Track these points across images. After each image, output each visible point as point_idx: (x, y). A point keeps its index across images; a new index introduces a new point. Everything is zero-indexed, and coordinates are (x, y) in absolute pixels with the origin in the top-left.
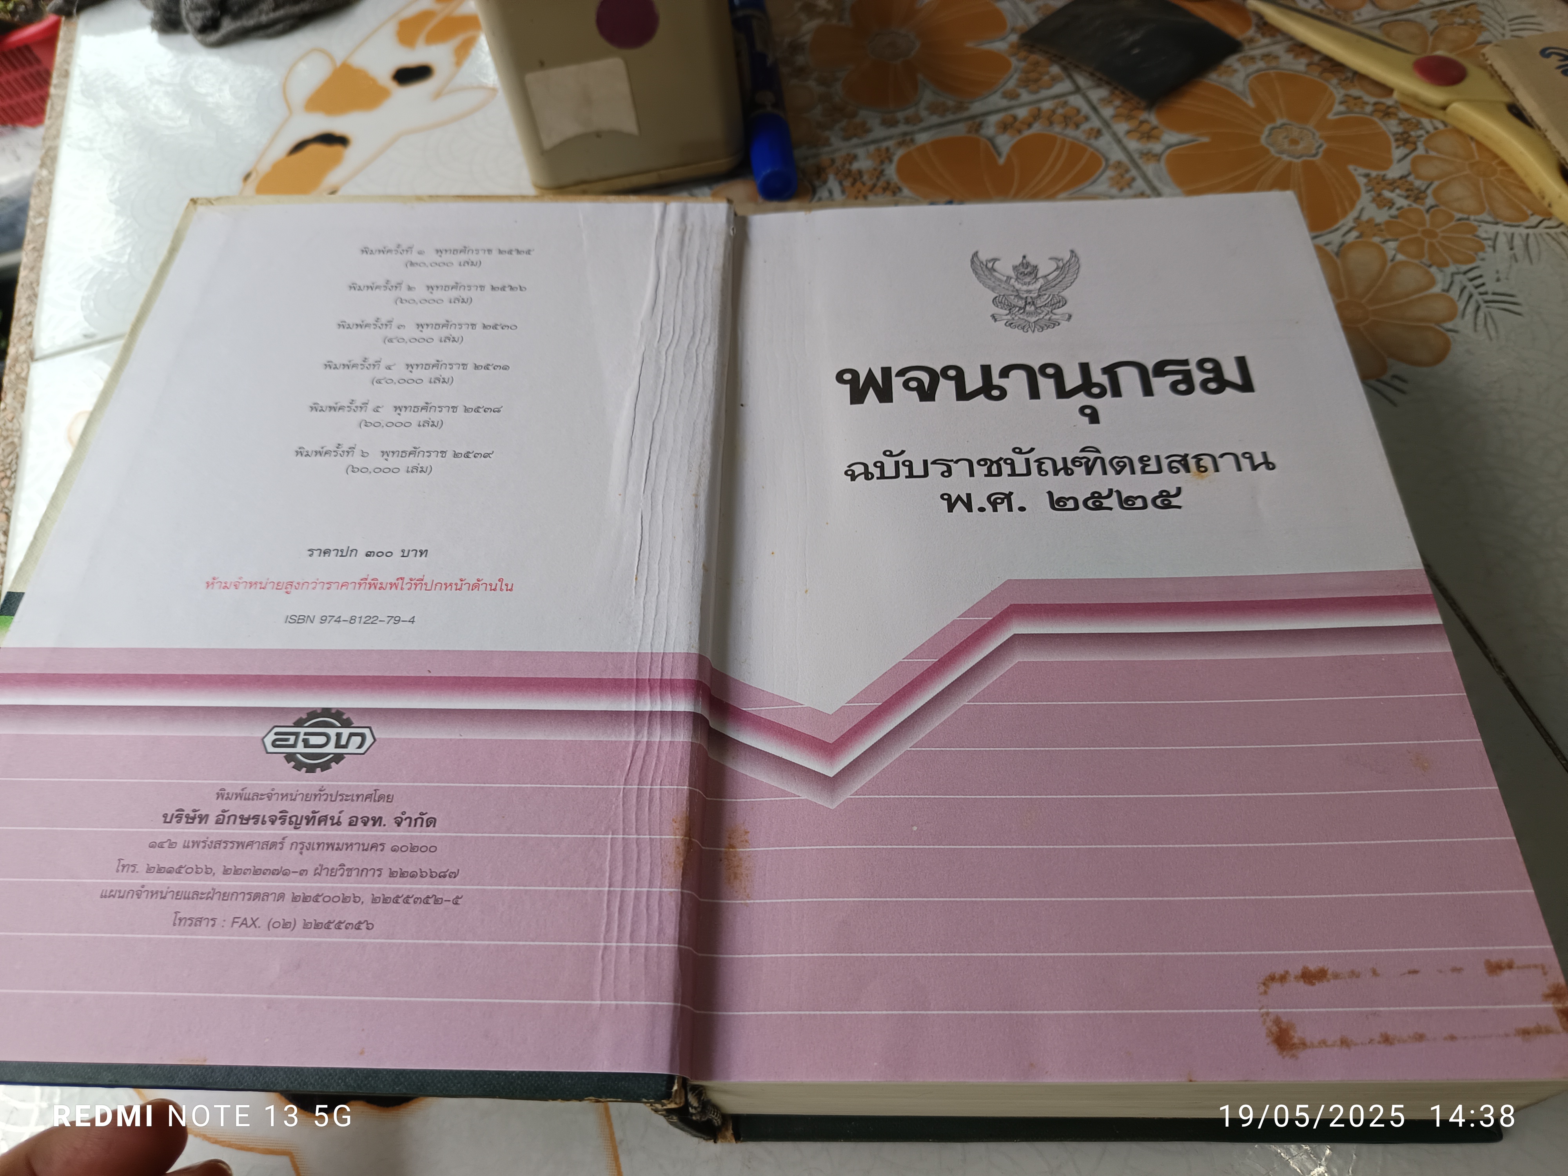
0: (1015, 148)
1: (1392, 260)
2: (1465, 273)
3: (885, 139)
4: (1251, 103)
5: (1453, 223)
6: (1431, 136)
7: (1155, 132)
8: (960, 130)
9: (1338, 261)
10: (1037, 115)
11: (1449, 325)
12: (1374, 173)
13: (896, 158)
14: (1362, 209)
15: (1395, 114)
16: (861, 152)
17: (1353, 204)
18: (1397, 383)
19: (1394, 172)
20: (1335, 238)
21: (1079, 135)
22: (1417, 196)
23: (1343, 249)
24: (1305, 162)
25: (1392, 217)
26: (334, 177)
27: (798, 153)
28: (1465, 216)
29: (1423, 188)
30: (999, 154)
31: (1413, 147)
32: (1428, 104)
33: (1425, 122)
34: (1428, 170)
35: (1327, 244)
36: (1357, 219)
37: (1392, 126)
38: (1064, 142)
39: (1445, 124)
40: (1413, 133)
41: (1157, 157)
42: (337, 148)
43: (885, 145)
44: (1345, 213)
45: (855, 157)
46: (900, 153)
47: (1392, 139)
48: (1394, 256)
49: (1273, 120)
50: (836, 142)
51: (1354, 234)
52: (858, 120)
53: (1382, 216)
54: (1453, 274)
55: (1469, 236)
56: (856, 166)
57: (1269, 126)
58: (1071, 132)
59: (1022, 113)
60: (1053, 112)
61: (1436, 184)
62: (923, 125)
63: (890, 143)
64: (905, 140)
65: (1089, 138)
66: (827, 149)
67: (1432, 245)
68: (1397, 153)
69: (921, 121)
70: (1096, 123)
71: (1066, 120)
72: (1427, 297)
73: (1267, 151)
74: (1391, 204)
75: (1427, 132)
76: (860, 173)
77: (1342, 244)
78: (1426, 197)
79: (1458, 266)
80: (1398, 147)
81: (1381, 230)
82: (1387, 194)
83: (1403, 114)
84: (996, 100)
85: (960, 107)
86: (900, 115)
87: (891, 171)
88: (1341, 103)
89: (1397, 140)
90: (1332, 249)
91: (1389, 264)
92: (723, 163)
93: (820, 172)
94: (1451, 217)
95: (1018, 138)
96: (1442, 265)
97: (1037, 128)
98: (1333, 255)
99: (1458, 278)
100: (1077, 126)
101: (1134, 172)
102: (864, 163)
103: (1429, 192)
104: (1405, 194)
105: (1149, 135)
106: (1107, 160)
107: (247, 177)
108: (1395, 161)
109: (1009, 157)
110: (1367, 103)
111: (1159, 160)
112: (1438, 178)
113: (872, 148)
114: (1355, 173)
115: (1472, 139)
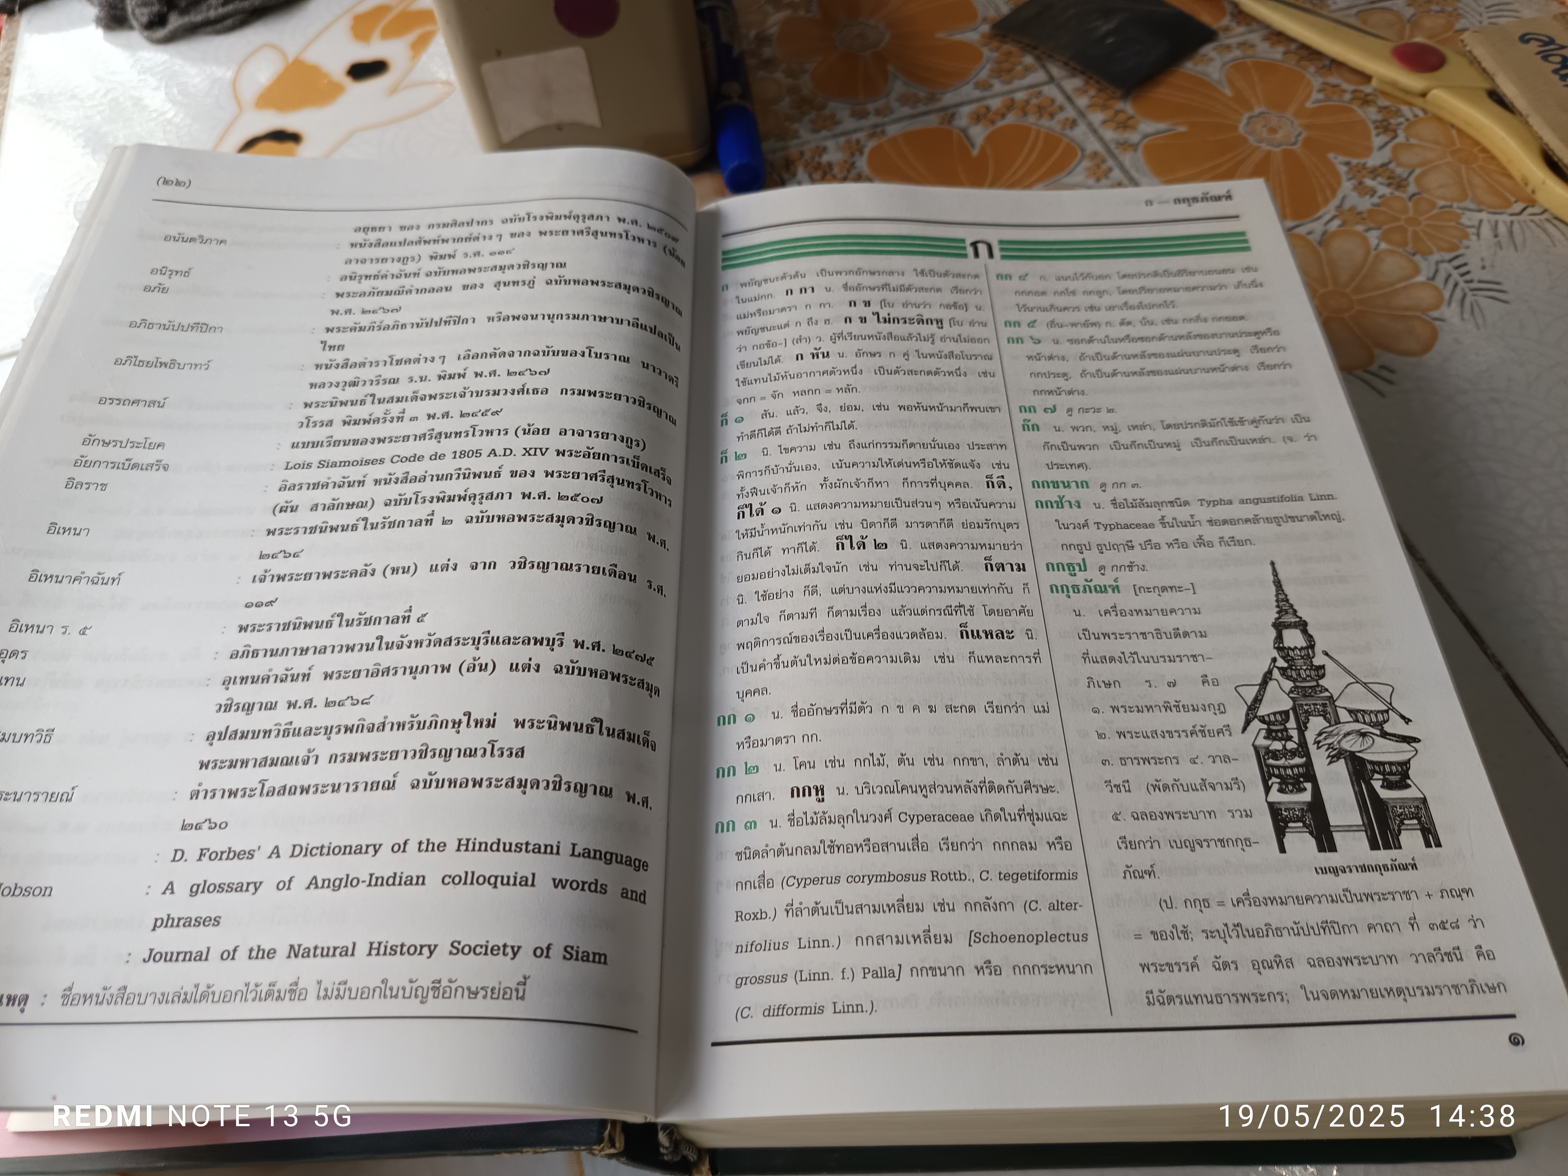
0: (989, 139)
1: (1376, 249)
2: (1450, 261)
3: (855, 131)
4: (1228, 92)
5: (1436, 211)
6: (1410, 125)
7: (1131, 122)
8: (932, 121)
9: (1321, 250)
10: (1010, 106)
11: (1435, 314)
12: (1354, 161)
13: (867, 151)
14: (1344, 198)
15: (1374, 102)
16: (830, 144)
17: (1334, 193)
18: (1385, 373)
19: (1374, 160)
20: (1317, 227)
21: (1054, 125)
22: (1399, 184)
23: (1325, 239)
24: (1284, 151)
25: (1374, 205)
27: (767, 145)
28: (1448, 203)
29: (1405, 175)
30: (973, 146)
31: (1393, 134)
32: (1407, 91)
33: (1405, 109)
34: (1408, 157)
35: (1310, 233)
36: (1339, 207)
37: (1371, 114)
38: (1038, 133)
39: (1425, 111)
40: (1392, 121)
41: (1134, 147)
42: (289, 145)
43: (855, 136)
44: (1327, 201)
45: (824, 150)
46: (871, 144)
47: (1371, 126)
48: (1378, 245)
49: (1250, 108)
50: (805, 133)
51: (1336, 223)
52: (826, 112)
53: (1365, 204)
54: (1437, 263)
55: (1453, 224)
56: (825, 159)
57: (1247, 115)
58: (1045, 122)
59: (996, 103)
60: (1027, 102)
61: (1418, 171)
62: (894, 116)
63: (861, 135)
64: (876, 132)
65: (1064, 128)
66: (795, 142)
67: (1415, 233)
68: (1378, 141)
69: (892, 112)
70: (1070, 113)
71: (1041, 110)
72: (1412, 285)
73: (1245, 141)
74: (1373, 192)
75: (1407, 120)
76: (830, 165)
77: (1325, 233)
78: (1408, 185)
79: (1443, 254)
80: (1378, 135)
81: (1364, 219)
82: (1369, 182)
83: (1383, 102)
84: (968, 91)
85: (932, 98)
86: (871, 107)
87: (862, 164)
88: (1319, 91)
89: (1377, 128)
90: (1315, 237)
91: (1373, 253)
92: (690, 157)
93: (789, 166)
94: (1433, 205)
95: (991, 129)
96: (1426, 253)
97: (1011, 118)
98: (1315, 244)
99: (1442, 266)
100: (1052, 116)
101: (1110, 163)
102: (833, 155)
103: (1412, 179)
104: (1388, 182)
105: (1125, 125)
106: (1083, 150)
108: (1376, 149)
109: (983, 149)
110: (1345, 91)
111: (1136, 150)
112: (1420, 165)
113: (842, 140)
114: (1336, 162)
115: (1453, 126)
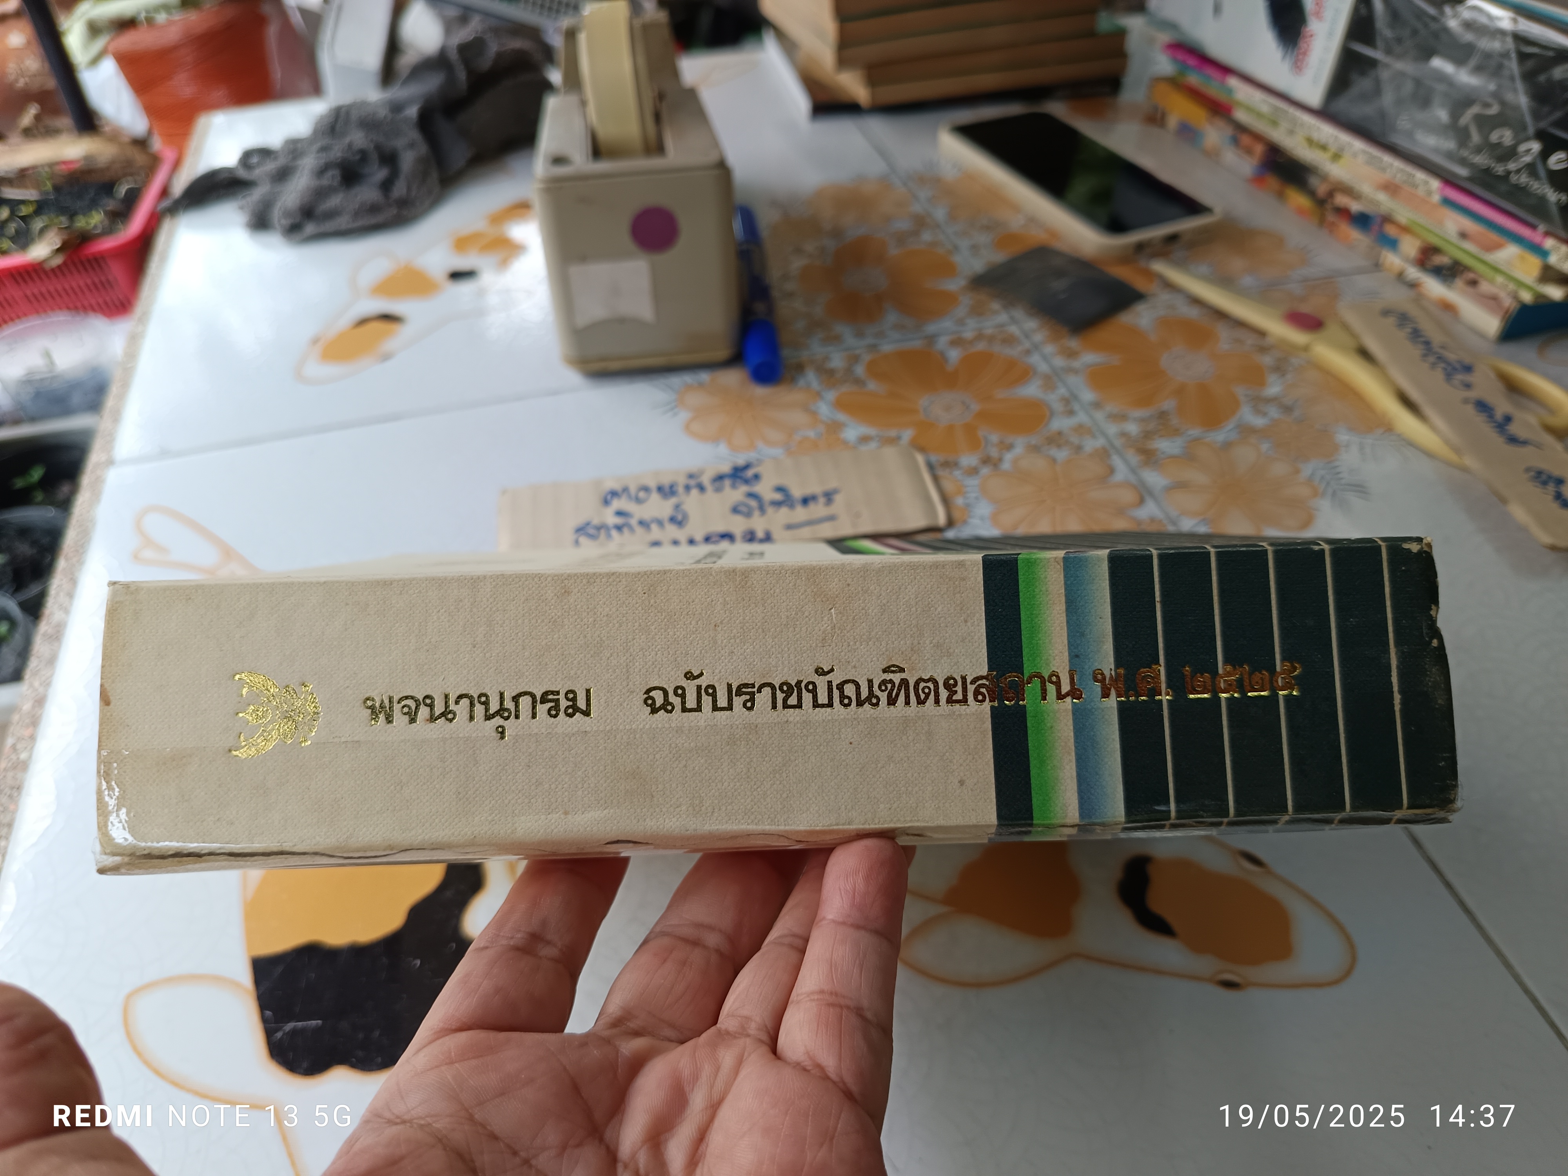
0: (962, 359)
1: (1268, 455)
2: (1325, 465)
3: (856, 347)
4: (1154, 338)
5: (1317, 431)
6: (1297, 370)
7: (1076, 354)
8: (917, 344)
9: (1224, 453)
10: (980, 337)
11: (1312, 503)
12: (1251, 392)
13: (864, 362)
14: (1241, 417)
15: (1270, 353)
16: (835, 355)
17: (1234, 413)
19: (1268, 392)
20: (1222, 438)
21: (1013, 352)
22: (1288, 409)
23: (1227, 445)
24: (1196, 383)
25: (1267, 424)
28: (1326, 426)
29: (1292, 404)
30: (949, 363)
31: (1283, 373)
32: (1293, 345)
33: (1292, 359)
34: (1296, 393)
35: (1214, 440)
36: (1238, 423)
37: (1267, 360)
38: (1001, 357)
39: (1308, 361)
41: (1077, 372)
43: (855, 351)
44: (1228, 418)
45: (830, 359)
46: (867, 358)
47: (1267, 369)
48: (1269, 452)
49: (1170, 349)
50: (815, 346)
51: (1237, 434)
52: (834, 332)
53: (1259, 422)
54: (1316, 467)
55: (1327, 440)
56: (830, 365)
57: (1167, 355)
58: (1007, 351)
59: (968, 335)
60: (994, 336)
61: (1302, 402)
62: (888, 338)
63: (859, 351)
64: (872, 349)
65: (1021, 355)
66: (807, 352)
67: (1299, 445)
68: (1272, 378)
69: (885, 336)
70: (1027, 345)
71: (1004, 342)
72: (1293, 483)
73: (1167, 373)
74: (1267, 415)
75: (1295, 367)
76: (834, 370)
77: (1227, 441)
78: (1295, 411)
79: (1321, 461)
80: (1272, 374)
81: (1258, 433)
82: (1262, 408)
83: (1276, 353)
84: (947, 324)
85: (918, 328)
86: (869, 331)
87: (860, 370)
89: (1271, 370)
91: (1265, 458)
92: (723, 353)
93: (800, 368)
94: (1314, 429)
95: (964, 352)
96: (1307, 461)
97: (980, 346)
99: (1320, 469)
100: (1012, 346)
101: (1058, 381)
102: (837, 361)
103: (1297, 407)
104: (1279, 408)
105: (1072, 354)
106: (1037, 372)
108: (1270, 384)
109: (956, 366)
110: (1246, 344)
111: (1078, 374)
112: (1304, 398)
113: (844, 353)
114: (1237, 393)
115: (1330, 373)
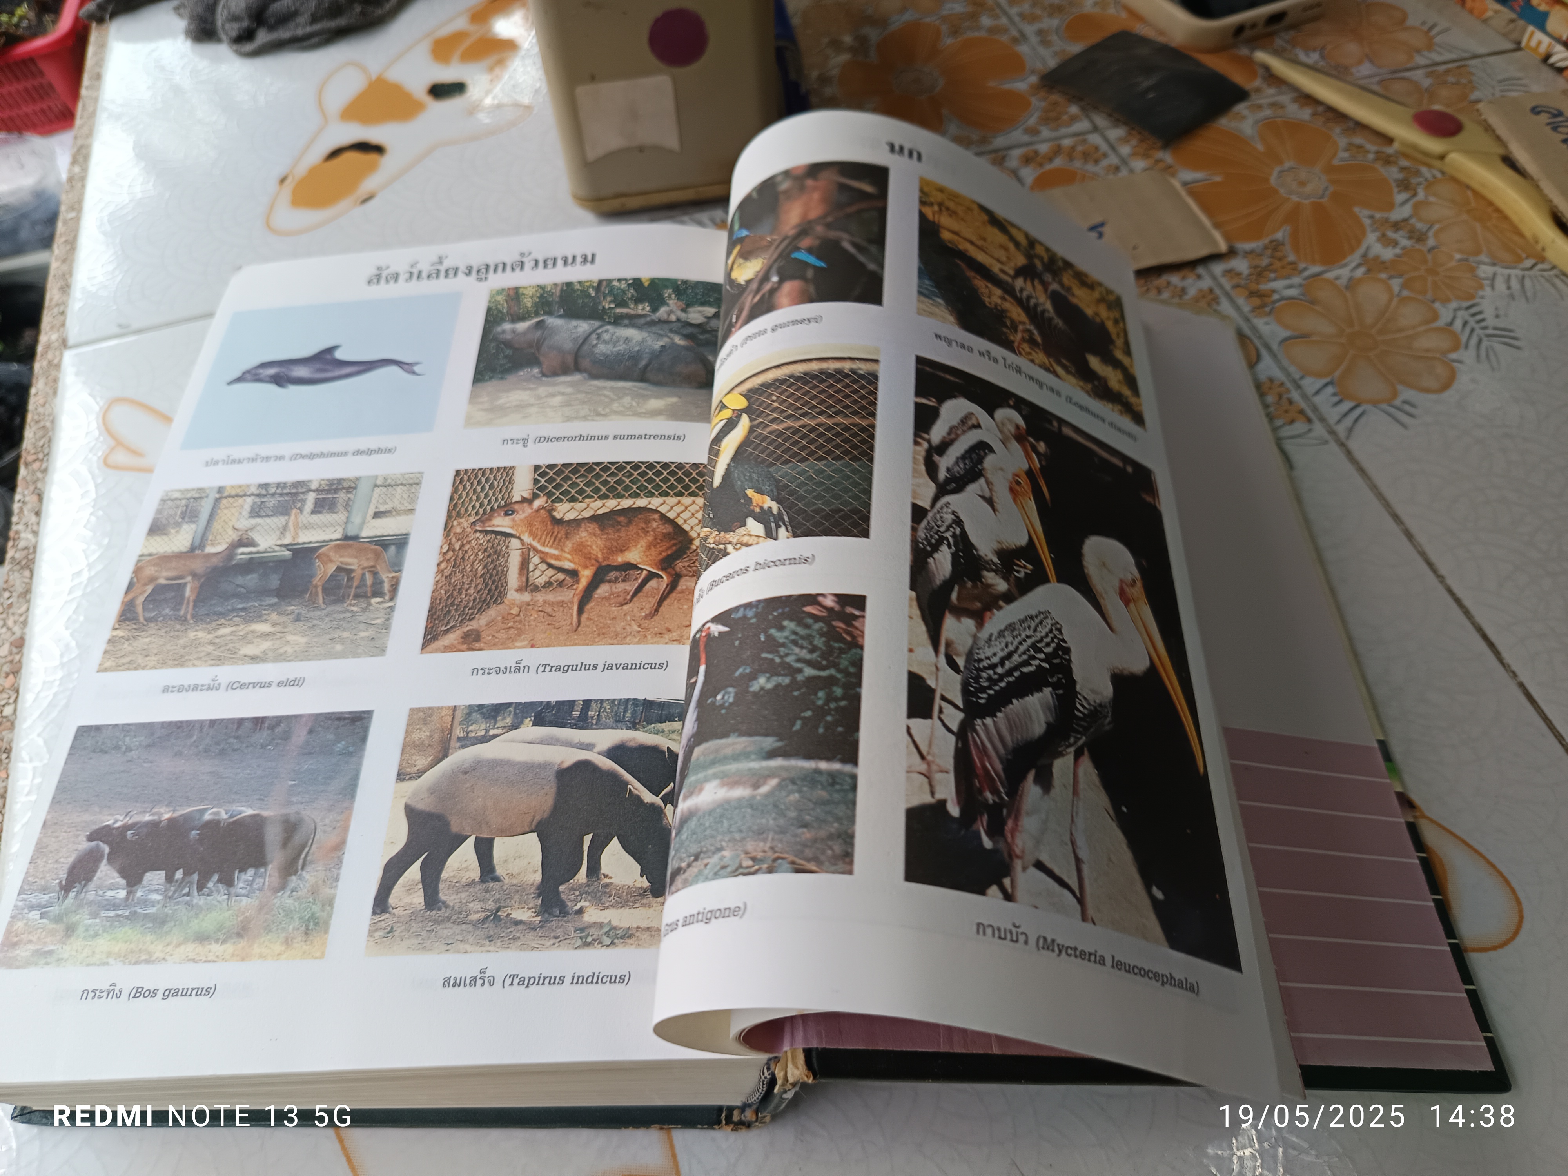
1: (1398, 295)
2: (1468, 308)
4: (1260, 147)
5: (1453, 263)
6: (1429, 184)
7: (1171, 170)
9: (1348, 294)
10: (1057, 151)
11: (1454, 356)
12: (1378, 215)
14: (1368, 248)
15: (1396, 163)
17: (1359, 243)
18: (1407, 408)
19: (1396, 215)
20: (1343, 273)
21: (1098, 170)
22: (1419, 237)
23: (1352, 284)
24: (1313, 203)
25: (1397, 255)
26: (369, 184)
28: (1465, 257)
29: (1425, 230)
31: (1413, 192)
32: (1426, 154)
33: (1424, 170)
34: (1427, 214)
35: (1337, 278)
36: (1364, 256)
37: (1393, 173)
38: (1084, 177)
39: (1443, 173)
40: (1413, 180)
42: (372, 157)
44: (1352, 250)
47: (1393, 185)
48: (1400, 292)
49: (1281, 162)
51: (1362, 270)
53: (1388, 254)
54: (1456, 310)
55: (1469, 275)
57: (1277, 169)
58: (1090, 167)
59: (1043, 148)
60: (1073, 148)
61: (1436, 227)
65: (1108, 174)
67: (1434, 282)
68: (1400, 197)
70: (1113, 160)
71: (1086, 156)
72: (1431, 330)
73: (1276, 192)
74: (1395, 244)
75: (1426, 180)
77: (1351, 279)
78: (1427, 238)
79: (1460, 302)
80: (1399, 192)
81: (1387, 268)
82: (1391, 234)
83: (1404, 163)
84: (1017, 135)
85: (984, 141)
88: (1346, 150)
89: (1398, 186)
90: (1343, 282)
91: (1396, 299)
94: (1451, 258)
95: (1040, 171)
96: (1446, 301)
97: (1058, 162)
98: (1342, 289)
99: (1461, 314)
100: (1096, 162)
103: (1431, 234)
104: (1409, 235)
105: (1166, 170)
107: (283, 181)
108: (1397, 205)
110: (1368, 152)
112: (1439, 221)
114: (1360, 214)
115: (1468, 187)
